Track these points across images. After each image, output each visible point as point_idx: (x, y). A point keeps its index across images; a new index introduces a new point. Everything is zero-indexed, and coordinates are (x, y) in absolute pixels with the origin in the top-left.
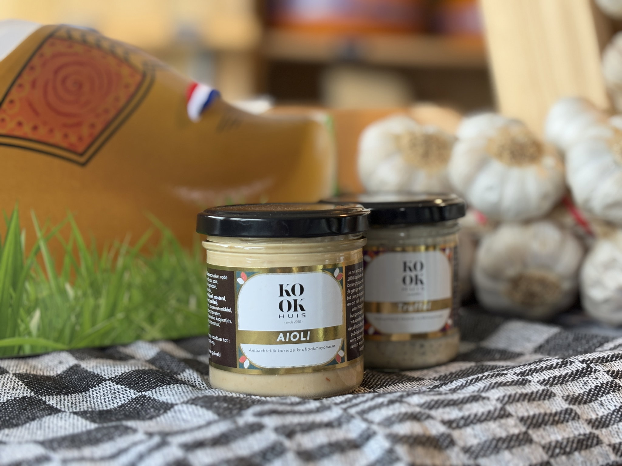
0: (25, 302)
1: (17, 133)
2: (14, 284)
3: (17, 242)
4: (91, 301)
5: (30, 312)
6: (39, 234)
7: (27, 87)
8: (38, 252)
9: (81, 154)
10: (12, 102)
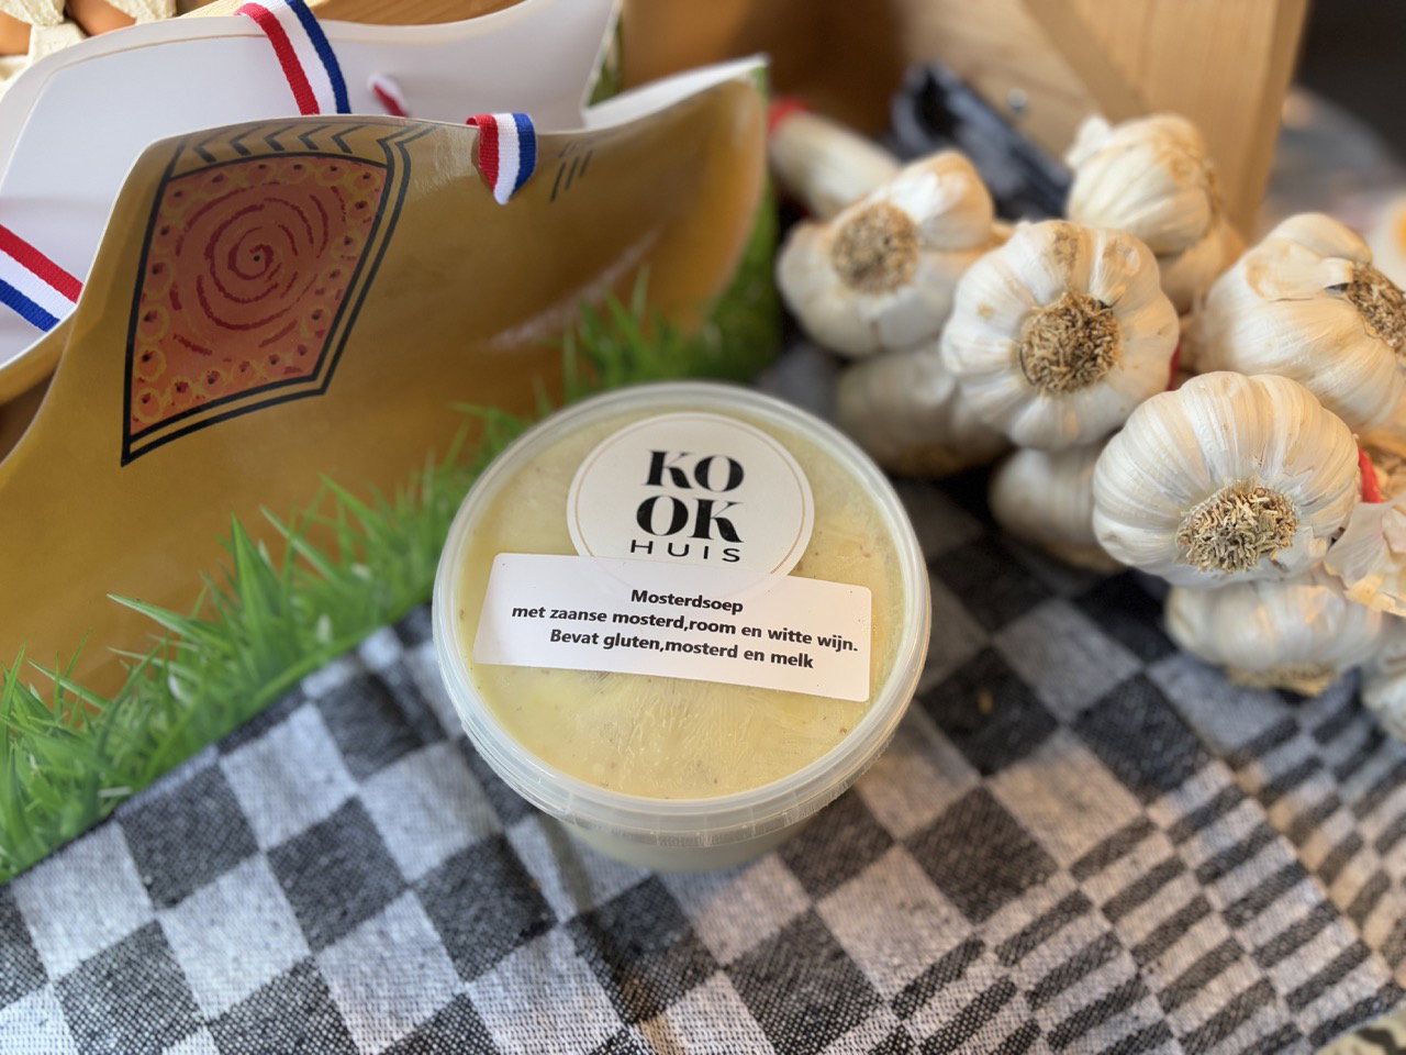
0: (299, 618)
1: (182, 407)
2: (275, 609)
3: (257, 564)
4: (397, 565)
5: (312, 625)
6: (286, 533)
7: (165, 313)
8: (296, 557)
9: (312, 378)
10: (146, 358)
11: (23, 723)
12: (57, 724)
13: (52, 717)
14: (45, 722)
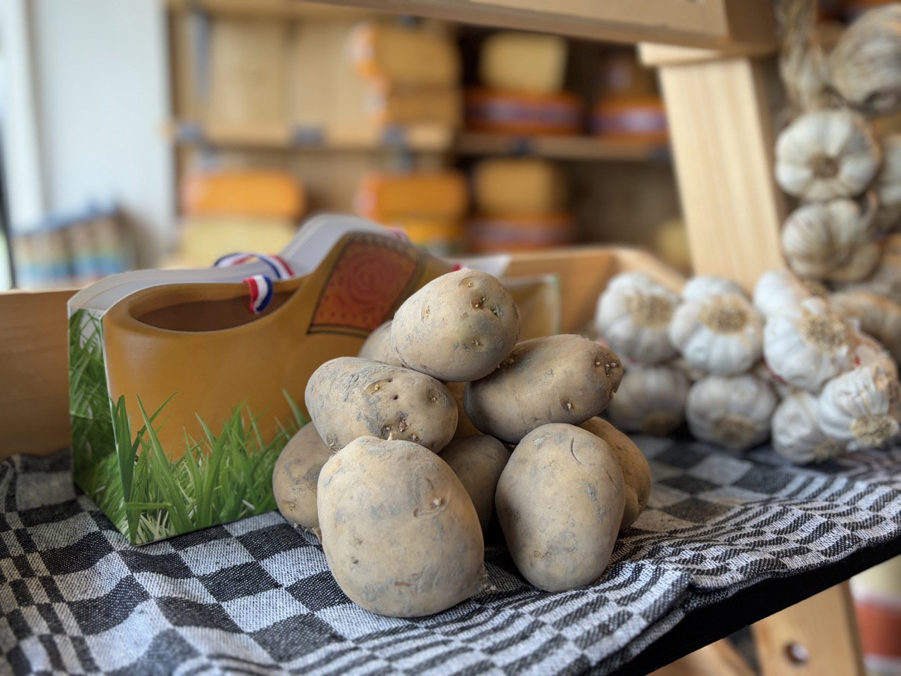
11: (233, 436)
12: (243, 444)
13: (243, 440)
14: (241, 441)
